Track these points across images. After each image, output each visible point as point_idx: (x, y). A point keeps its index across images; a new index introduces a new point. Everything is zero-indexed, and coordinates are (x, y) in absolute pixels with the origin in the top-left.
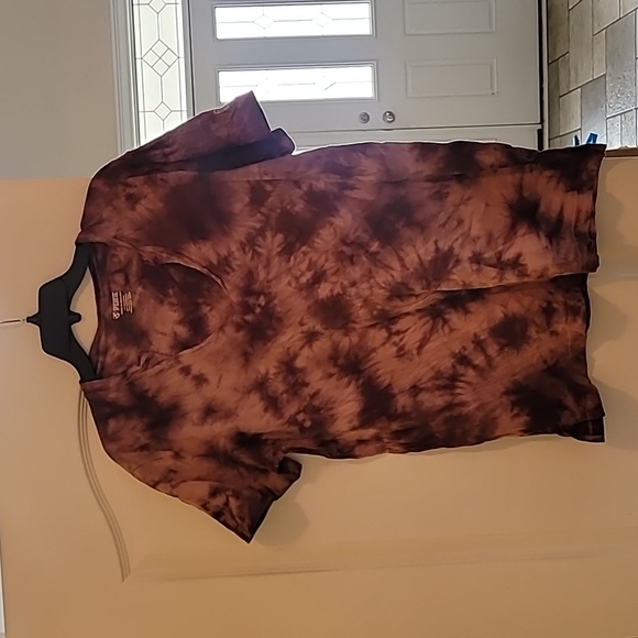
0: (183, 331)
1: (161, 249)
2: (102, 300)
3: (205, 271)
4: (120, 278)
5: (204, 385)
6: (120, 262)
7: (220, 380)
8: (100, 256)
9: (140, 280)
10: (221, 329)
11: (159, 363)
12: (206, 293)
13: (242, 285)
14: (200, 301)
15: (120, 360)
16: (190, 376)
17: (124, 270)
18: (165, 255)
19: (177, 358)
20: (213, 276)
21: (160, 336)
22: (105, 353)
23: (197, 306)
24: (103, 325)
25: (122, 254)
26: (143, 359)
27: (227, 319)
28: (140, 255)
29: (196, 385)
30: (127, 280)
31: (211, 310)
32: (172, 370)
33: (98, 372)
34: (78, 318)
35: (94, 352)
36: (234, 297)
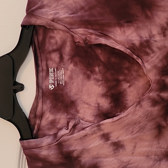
0: (105, 104)
1: (91, 31)
2: (41, 74)
3: (128, 51)
4: (55, 56)
5: (121, 150)
6: (56, 43)
7: (135, 147)
8: (41, 38)
9: (72, 58)
10: (139, 103)
11: (83, 129)
12: (126, 72)
13: (160, 65)
14: (121, 78)
15: (53, 123)
16: (110, 142)
17: (60, 50)
18: (93, 37)
19: (99, 126)
20: (135, 57)
21: (86, 106)
22: (41, 116)
23: (118, 82)
24: (40, 95)
25: (58, 37)
26: (71, 124)
27: (143, 95)
28: (73, 36)
29: (114, 150)
30: (61, 58)
31: (129, 87)
32: (94, 135)
33: (35, 132)
34: (21, 87)
35: (33, 116)
36: (152, 76)
